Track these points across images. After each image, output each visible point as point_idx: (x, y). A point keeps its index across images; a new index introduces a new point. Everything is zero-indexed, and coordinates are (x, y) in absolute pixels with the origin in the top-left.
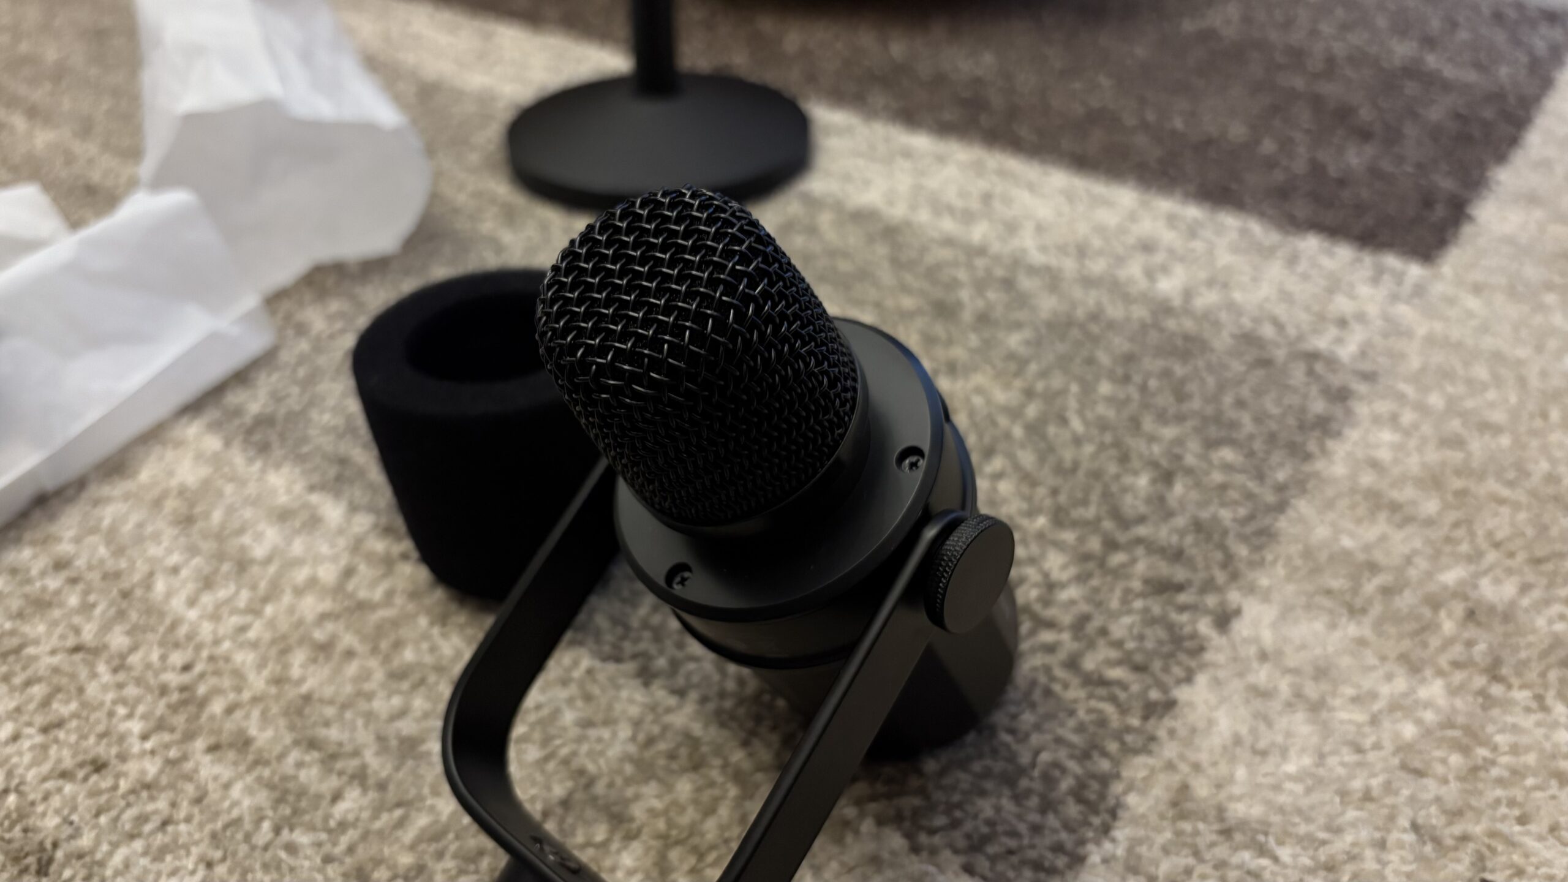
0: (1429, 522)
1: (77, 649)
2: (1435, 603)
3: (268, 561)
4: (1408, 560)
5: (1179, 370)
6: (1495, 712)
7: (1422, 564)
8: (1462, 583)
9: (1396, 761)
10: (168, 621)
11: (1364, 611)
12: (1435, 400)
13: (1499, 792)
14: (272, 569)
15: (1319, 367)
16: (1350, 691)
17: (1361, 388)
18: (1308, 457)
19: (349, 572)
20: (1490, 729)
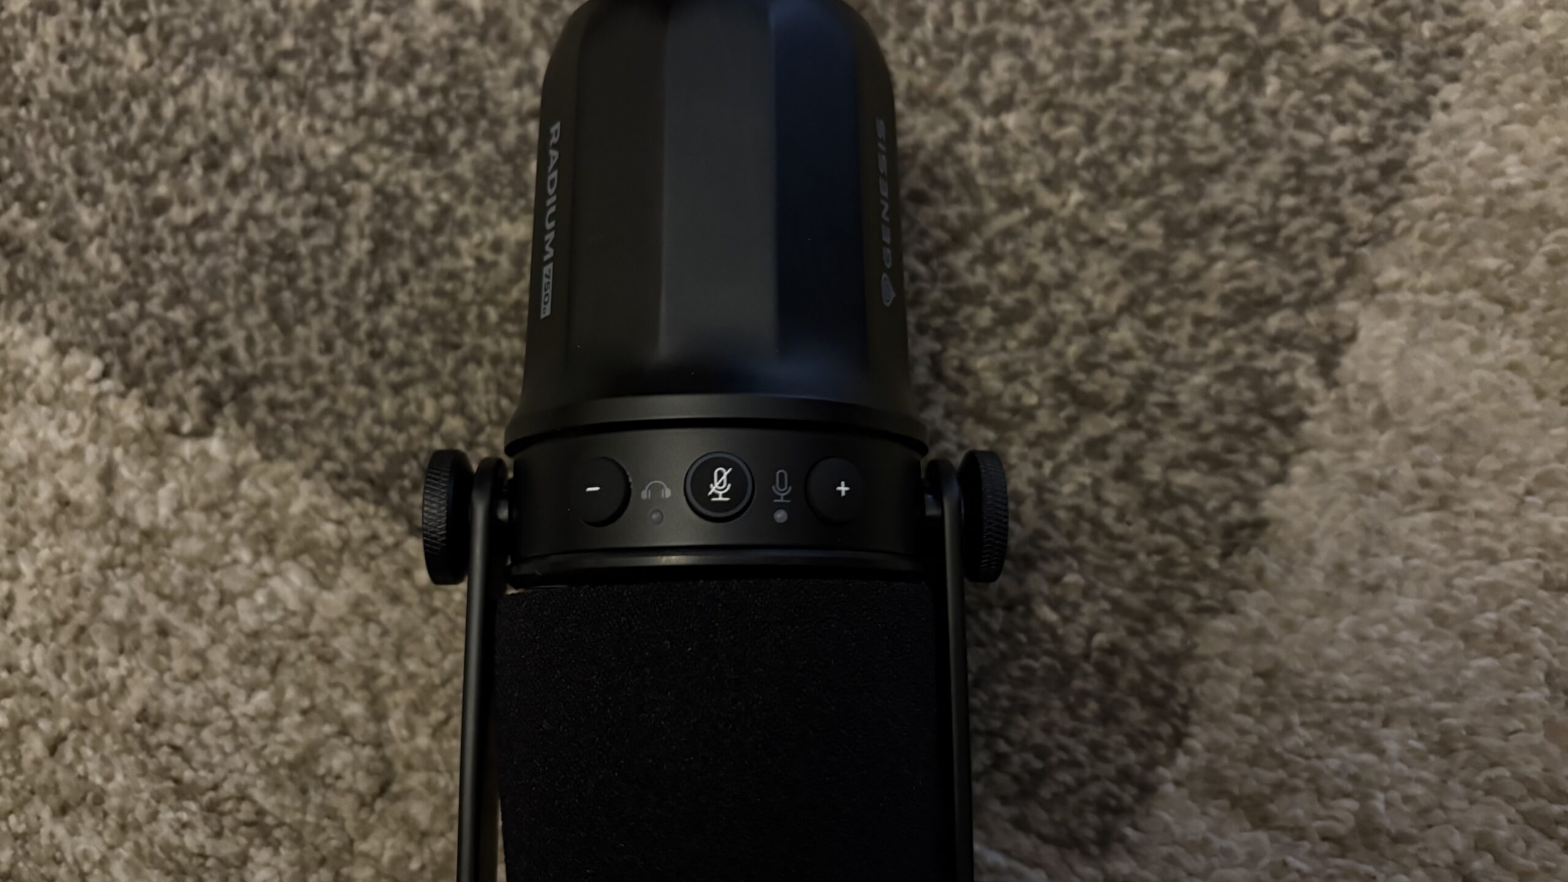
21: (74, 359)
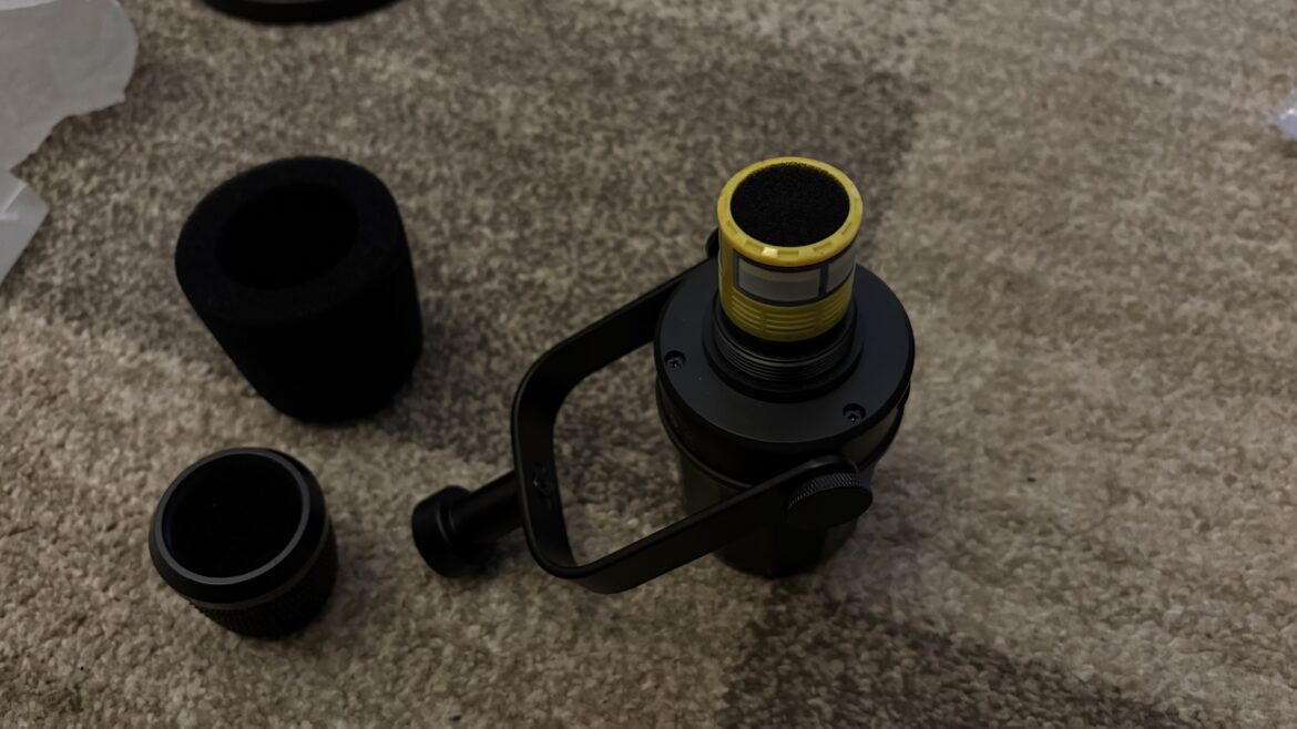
0: (977, 213)
1: (14, 531)
2: (985, 280)
3: (135, 420)
4: (966, 247)
5: (790, 108)
6: (1028, 357)
7: (974, 247)
8: (1001, 259)
9: (971, 407)
10: (77, 492)
11: (941, 295)
12: (971, 103)
13: (1034, 416)
14: (142, 428)
15: (889, 86)
16: (938, 361)
17: (920, 101)
18: (890, 172)
19: (207, 417)
20: (1026, 371)
21: (192, 366)
